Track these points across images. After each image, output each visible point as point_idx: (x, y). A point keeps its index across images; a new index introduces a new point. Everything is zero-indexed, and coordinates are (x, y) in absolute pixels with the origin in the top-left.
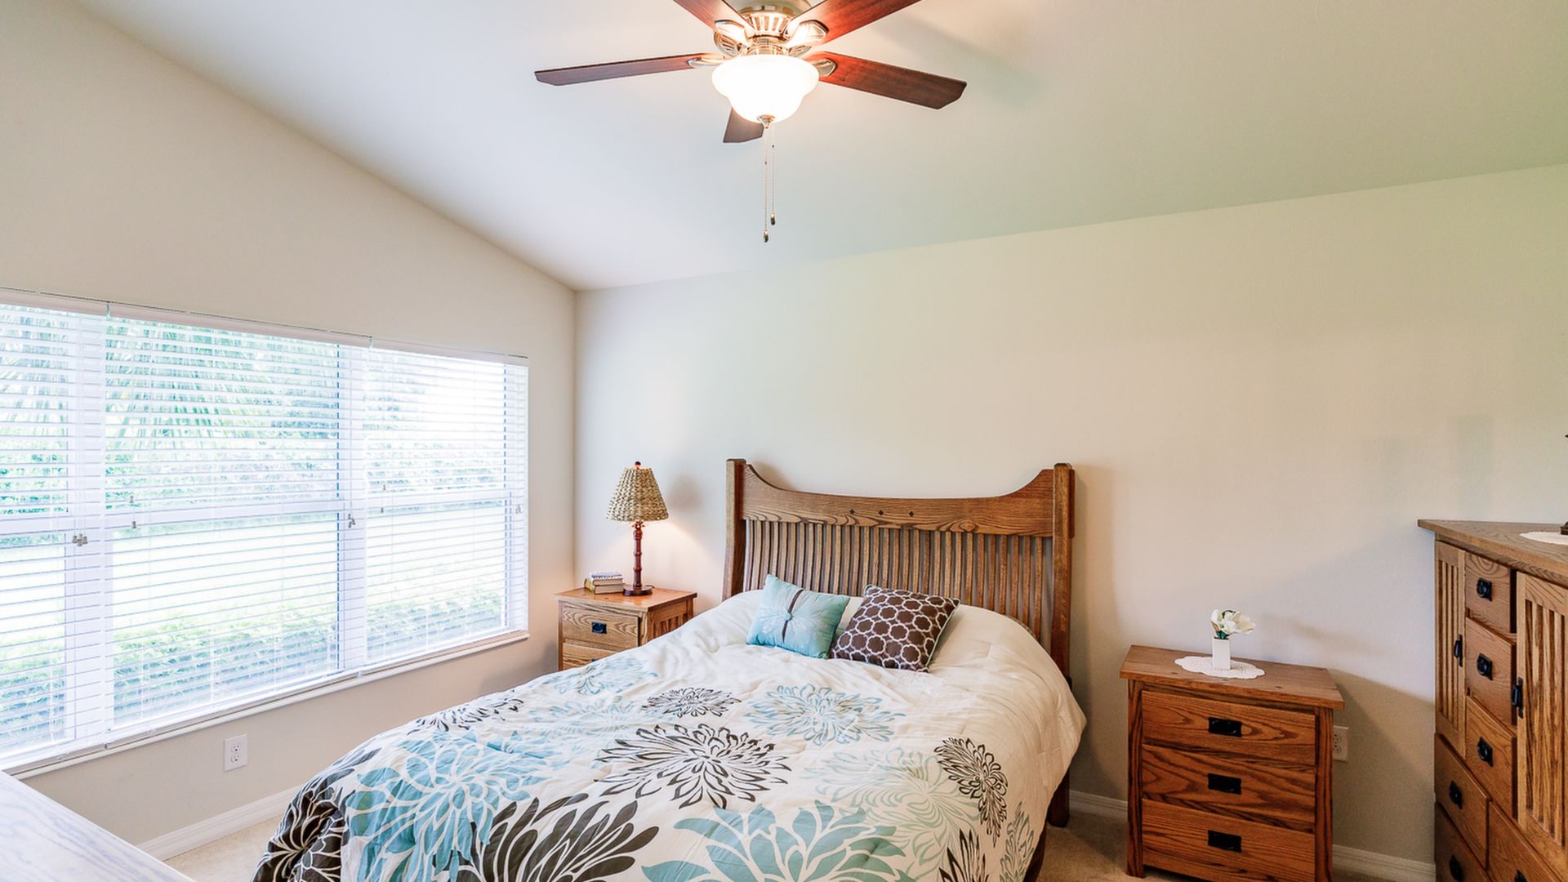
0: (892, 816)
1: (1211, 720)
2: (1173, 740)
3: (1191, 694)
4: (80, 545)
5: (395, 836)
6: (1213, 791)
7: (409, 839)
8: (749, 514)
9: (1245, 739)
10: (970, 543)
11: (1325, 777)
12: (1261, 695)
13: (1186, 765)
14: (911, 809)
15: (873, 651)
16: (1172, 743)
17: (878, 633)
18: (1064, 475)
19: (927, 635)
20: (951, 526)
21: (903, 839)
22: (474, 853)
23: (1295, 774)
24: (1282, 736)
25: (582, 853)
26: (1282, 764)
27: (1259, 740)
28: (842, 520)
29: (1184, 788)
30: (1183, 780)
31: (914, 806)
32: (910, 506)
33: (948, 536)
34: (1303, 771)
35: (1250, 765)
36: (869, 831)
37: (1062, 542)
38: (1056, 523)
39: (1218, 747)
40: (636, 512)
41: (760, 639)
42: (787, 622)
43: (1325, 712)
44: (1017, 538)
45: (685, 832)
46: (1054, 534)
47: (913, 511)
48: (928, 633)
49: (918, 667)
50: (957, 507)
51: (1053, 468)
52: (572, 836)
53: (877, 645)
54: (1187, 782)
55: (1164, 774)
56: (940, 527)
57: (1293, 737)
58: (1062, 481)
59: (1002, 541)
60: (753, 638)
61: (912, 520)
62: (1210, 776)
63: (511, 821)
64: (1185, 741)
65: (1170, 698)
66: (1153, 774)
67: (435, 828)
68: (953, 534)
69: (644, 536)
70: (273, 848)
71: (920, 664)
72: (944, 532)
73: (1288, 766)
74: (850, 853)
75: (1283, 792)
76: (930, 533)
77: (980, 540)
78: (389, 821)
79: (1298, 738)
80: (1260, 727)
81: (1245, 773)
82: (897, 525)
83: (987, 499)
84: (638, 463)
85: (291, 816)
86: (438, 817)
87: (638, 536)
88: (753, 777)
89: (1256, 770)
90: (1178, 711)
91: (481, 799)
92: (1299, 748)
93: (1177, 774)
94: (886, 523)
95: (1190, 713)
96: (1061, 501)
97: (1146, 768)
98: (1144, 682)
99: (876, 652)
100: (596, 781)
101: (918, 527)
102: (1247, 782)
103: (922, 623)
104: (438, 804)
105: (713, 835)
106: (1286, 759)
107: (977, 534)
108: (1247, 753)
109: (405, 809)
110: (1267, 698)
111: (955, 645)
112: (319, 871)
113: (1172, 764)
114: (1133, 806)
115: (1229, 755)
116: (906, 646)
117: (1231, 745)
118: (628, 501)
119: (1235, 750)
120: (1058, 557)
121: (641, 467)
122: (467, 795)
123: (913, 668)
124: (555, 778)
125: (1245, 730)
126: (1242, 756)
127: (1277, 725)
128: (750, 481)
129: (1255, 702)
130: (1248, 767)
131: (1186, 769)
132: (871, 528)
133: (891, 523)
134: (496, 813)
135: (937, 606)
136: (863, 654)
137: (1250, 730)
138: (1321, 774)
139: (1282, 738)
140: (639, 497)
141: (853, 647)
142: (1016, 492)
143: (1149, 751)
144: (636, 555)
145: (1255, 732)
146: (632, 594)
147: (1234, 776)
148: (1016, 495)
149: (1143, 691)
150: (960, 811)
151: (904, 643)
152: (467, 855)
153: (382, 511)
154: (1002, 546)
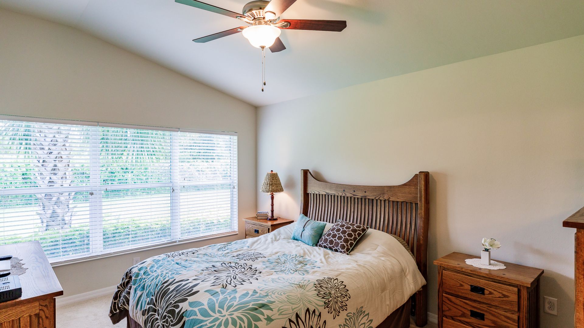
0: (278, 298)
1: (471, 286)
2: (456, 293)
3: (464, 274)
4: (91, 195)
5: (141, 286)
6: (472, 318)
7: (143, 288)
8: (310, 190)
9: (486, 296)
10: (387, 204)
11: (523, 318)
12: (492, 277)
13: (461, 305)
14: (288, 298)
15: (330, 245)
16: (456, 294)
17: (332, 238)
18: (423, 177)
19: (351, 240)
20: (380, 197)
21: (275, 306)
22: (155, 294)
23: (508, 315)
24: (503, 296)
25: (177, 296)
26: (504, 309)
27: (492, 297)
28: (340, 194)
29: (460, 315)
30: (460, 311)
31: (289, 296)
32: (365, 188)
33: (379, 201)
34: (513, 314)
35: (489, 308)
36: (265, 301)
37: (422, 206)
38: (419, 197)
39: (474, 298)
40: (269, 189)
41: (295, 238)
42: (302, 231)
43: (523, 288)
44: (405, 203)
45: (207, 293)
46: (419, 202)
47: (366, 191)
48: (351, 239)
49: (344, 252)
50: (382, 189)
51: (418, 173)
52: (177, 291)
53: (331, 242)
54: (462, 313)
55: (451, 307)
56: (376, 197)
57: (507, 298)
58: (422, 179)
59: (399, 204)
60: (293, 237)
61: (366, 194)
62: (471, 311)
63: (165, 285)
64: (460, 294)
65: (454, 275)
66: (447, 307)
67: (149, 285)
68: (381, 200)
69: (274, 198)
70: (118, 288)
71: (345, 251)
72: (378, 200)
73: (506, 310)
74: (250, 306)
75: (503, 322)
76: (373, 200)
77: (391, 204)
78: (140, 282)
79: (510, 298)
80: (492, 291)
81: (486, 311)
82: (360, 196)
83: (393, 186)
84: (272, 171)
85: (123, 279)
86: (151, 282)
87: (272, 198)
88: (243, 280)
89: (491, 310)
90: (457, 280)
91: (162, 278)
92: (510, 303)
93: (457, 308)
94: (356, 195)
95: (463, 282)
96: (421, 188)
97: (444, 304)
98: (444, 267)
99: (331, 245)
100: (196, 276)
101: (368, 197)
102: (487, 316)
103: (350, 235)
104: (152, 278)
105: (213, 296)
106: (504, 307)
107: (390, 201)
108: (487, 303)
109: (145, 279)
110: (495, 278)
111: (365, 245)
112: (126, 295)
113: (455, 304)
114: (440, 320)
115: (480, 302)
116: (341, 243)
117: (480, 298)
118: (267, 185)
119: (482, 300)
120: (420, 212)
121: (273, 173)
122: (159, 276)
123: (343, 252)
124: (185, 274)
125: (486, 292)
126: (486, 304)
127: (500, 291)
128: (310, 178)
129: (491, 280)
130: (488, 309)
131: (461, 306)
132: (351, 197)
133: (358, 195)
134: (163, 282)
135: (358, 229)
136: (326, 245)
137: (488, 292)
138: (521, 316)
139: (503, 297)
140: (271, 184)
141: (324, 243)
142: (404, 184)
143: (446, 297)
144: (272, 205)
145: (491, 293)
146: (270, 220)
147: (482, 312)
148: (405, 185)
149: (443, 271)
150: (312, 302)
151: (341, 242)
152: (153, 294)
153: (184, 187)
154: (399, 206)
